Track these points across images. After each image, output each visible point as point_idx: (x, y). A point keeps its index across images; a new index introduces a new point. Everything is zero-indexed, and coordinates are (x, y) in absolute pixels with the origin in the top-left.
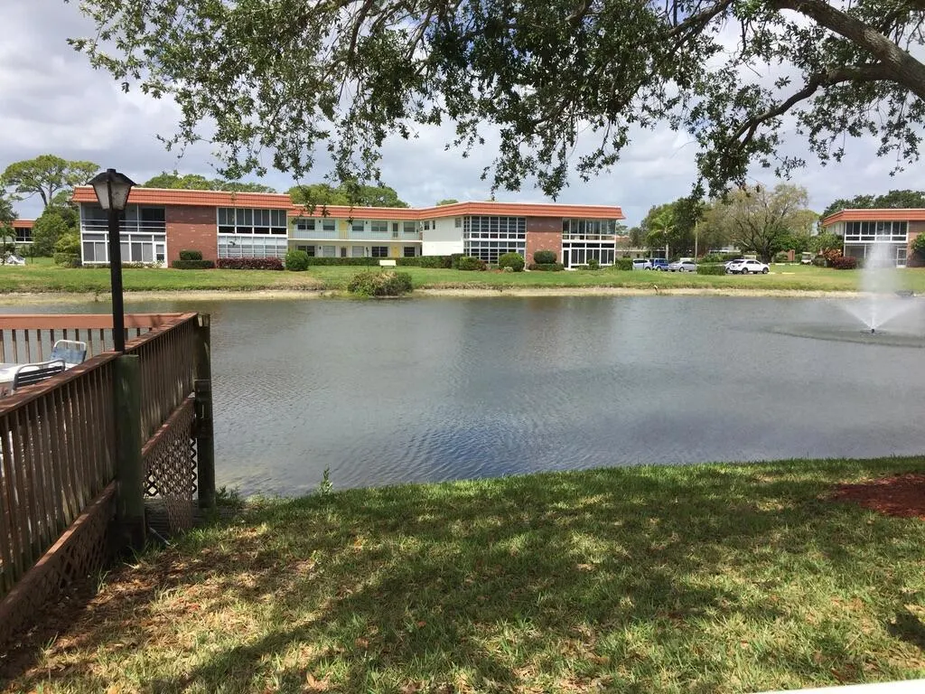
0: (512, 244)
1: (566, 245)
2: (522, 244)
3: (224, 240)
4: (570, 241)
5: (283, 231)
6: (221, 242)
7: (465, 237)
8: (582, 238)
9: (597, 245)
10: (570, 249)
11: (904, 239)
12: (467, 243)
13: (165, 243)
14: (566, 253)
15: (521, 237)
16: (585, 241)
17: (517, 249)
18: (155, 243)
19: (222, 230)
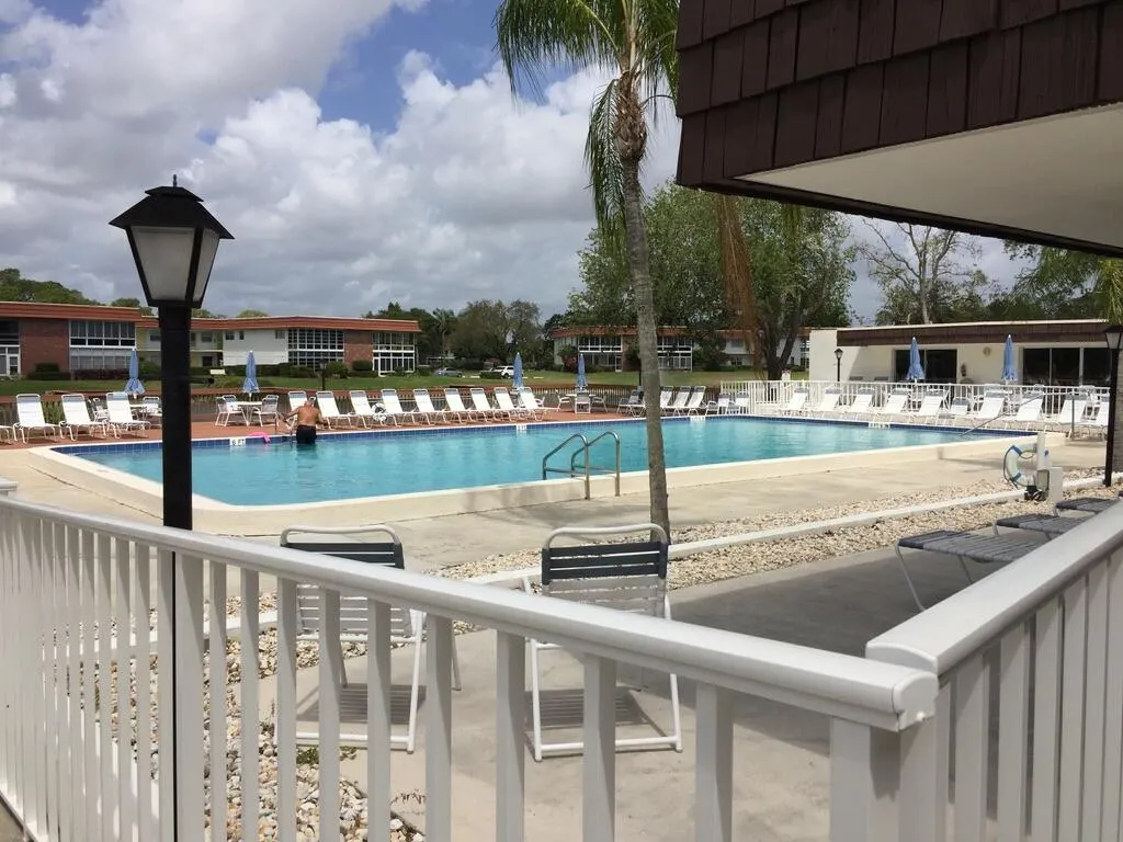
0: (333, 354)
1: (376, 355)
2: (340, 354)
3: (76, 351)
4: (379, 351)
5: (132, 343)
6: (73, 354)
7: (290, 347)
8: (388, 348)
9: (400, 355)
10: (379, 358)
11: (619, 349)
12: (290, 354)
13: (18, 356)
14: (376, 361)
15: (340, 347)
16: (390, 351)
17: (337, 358)
18: (8, 356)
19: (74, 342)
